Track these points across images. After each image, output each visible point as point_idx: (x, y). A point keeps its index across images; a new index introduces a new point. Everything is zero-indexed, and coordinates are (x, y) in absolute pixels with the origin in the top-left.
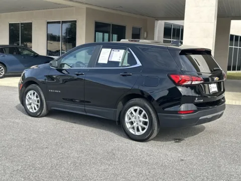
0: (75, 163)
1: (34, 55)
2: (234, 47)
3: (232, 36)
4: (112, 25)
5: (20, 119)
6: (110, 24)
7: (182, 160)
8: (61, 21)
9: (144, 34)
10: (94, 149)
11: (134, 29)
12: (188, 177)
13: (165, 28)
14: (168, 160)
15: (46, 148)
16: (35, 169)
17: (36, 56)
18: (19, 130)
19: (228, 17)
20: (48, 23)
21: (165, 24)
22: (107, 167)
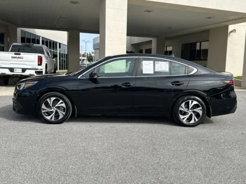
9: (7, 39)
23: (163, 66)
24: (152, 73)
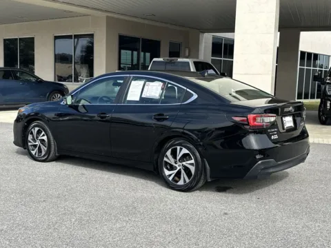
0: (80, 220)
1: (37, 81)
2: (305, 68)
3: (303, 53)
4: (142, 39)
5: (11, 165)
6: (139, 39)
7: (226, 214)
8: (73, 35)
9: (185, 51)
10: (109, 202)
11: (172, 44)
12: (230, 236)
13: (213, 43)
14: (207, 214)
15: (44, 201)
16: (26, 229)
17: (40, 82)
18: (9, 179)
19: (297, 27)
20: (56, 38)
21: (214, 38)
22: (125, 224)
23: (154, 90)
24: (138, 99)
